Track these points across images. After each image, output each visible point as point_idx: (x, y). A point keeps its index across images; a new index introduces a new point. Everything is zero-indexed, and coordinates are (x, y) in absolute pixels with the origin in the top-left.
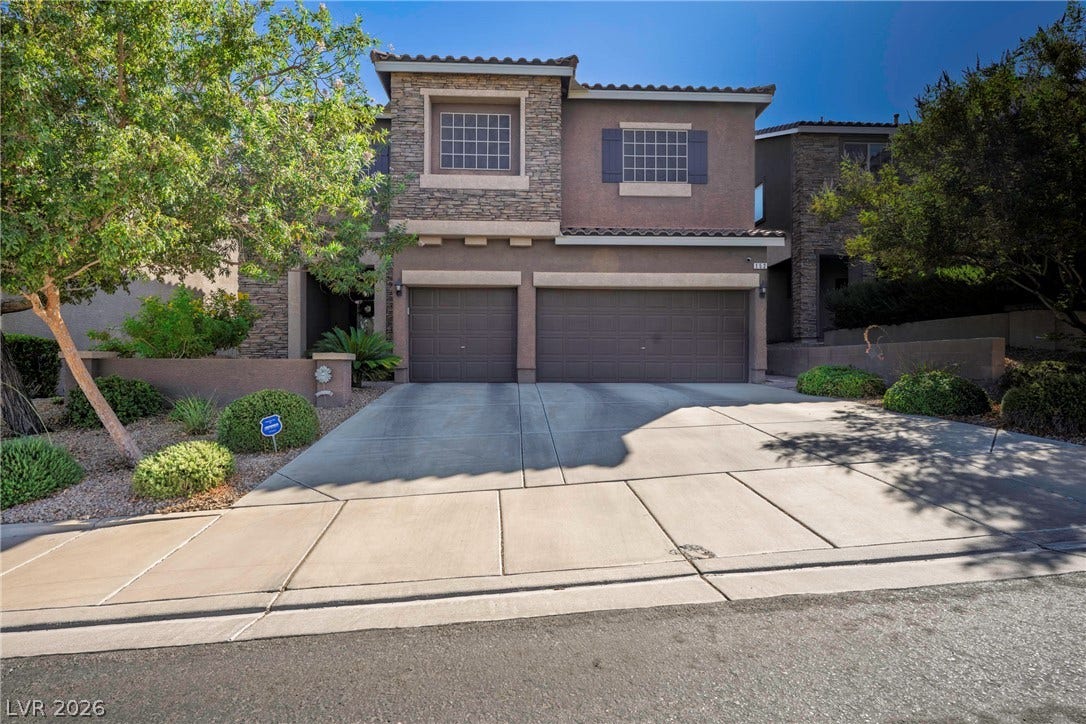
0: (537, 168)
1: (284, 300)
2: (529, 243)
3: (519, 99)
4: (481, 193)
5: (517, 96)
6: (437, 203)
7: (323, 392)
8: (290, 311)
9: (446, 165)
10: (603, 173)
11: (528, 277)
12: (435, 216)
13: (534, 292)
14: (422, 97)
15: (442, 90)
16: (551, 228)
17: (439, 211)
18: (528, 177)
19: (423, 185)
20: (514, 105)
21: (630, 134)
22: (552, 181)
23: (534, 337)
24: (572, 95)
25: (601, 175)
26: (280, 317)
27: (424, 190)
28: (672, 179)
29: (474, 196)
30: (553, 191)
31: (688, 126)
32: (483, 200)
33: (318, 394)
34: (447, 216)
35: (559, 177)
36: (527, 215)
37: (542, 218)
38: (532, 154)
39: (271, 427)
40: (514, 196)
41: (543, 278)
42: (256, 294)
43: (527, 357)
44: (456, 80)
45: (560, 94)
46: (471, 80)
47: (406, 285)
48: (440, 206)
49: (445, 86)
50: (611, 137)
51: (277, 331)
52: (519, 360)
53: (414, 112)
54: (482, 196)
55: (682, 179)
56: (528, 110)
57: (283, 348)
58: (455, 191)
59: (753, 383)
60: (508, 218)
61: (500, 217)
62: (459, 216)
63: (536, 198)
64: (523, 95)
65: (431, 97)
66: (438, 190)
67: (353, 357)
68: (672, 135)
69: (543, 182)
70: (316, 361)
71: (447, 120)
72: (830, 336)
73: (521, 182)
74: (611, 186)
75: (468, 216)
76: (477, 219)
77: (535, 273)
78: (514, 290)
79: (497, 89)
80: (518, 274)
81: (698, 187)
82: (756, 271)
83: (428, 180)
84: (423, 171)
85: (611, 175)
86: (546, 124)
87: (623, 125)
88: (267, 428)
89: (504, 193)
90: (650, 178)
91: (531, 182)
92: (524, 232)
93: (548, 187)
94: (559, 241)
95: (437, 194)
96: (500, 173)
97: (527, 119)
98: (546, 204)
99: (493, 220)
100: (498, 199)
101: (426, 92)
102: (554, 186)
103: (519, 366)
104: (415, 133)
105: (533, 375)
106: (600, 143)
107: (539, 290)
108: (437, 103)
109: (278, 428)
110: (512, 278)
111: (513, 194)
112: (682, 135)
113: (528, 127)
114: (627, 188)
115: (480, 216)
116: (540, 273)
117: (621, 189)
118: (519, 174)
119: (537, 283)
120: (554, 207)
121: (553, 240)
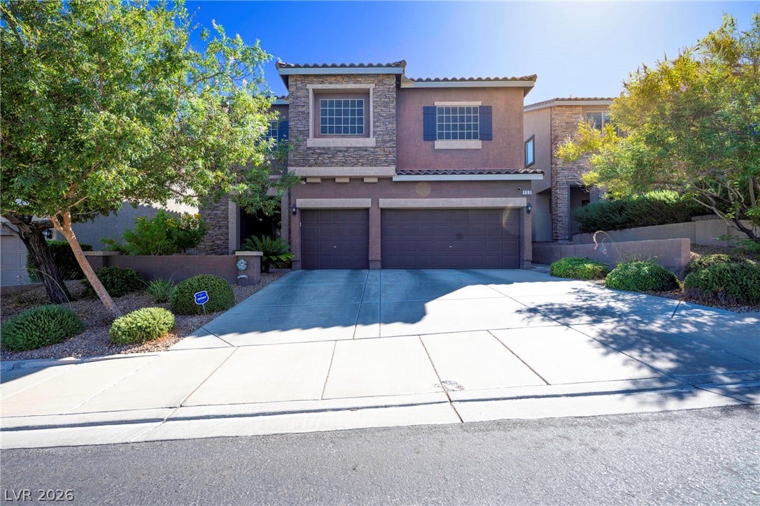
0: (381, 133)
1: (226, 218)
2: (376, 180)
3: (369, 89)
4: (345, 149)
5: (368, 87)
6: (317, 156)
7: (242, 276)
8: (230, 225)
9: (324, 131)
10: (424, 135)
11: (375, 202)
12: (316, 164)
13: (379, 212)
14: (308, 90)
15: (320, 85)
16: (390, 171)
17: (319, 162)
18: (375, 139)
19: (309, 145)
20: (366, 93)
21: (441, 110)
22: (390, 141)
23: (380, 240)
24: (403, 86)
25: (422, 136)
26: (224, 230)
27: (310, 148)
28: (469, 137)
29: (340, 151)
30: (391, 147)
31: (479, 103)
32: (346, 154)
33: (239, 277)
34: (324, 164)
35: (395, 138)
36: (374, 162)
37: (383, 164)
38: (377, 124)
39: (201, 298)
40: (366, 151)
41: (385, 203)
42: (209, 215)
43: (375, 251)
44: (329, 79)
45: (395, 85)
46: (339, 78)
47: (299, 209)
48: (320, 158)
49: (322, 83)
50: (429, 112)
51: (222, 238)
52: (370, 254)
53: (303, 99)
54: (345, 151)
55: (475, 137)
56: (375, 96)
57: (225, 248)
58: (329, 149)
59: (523, 269)
60: (363, 165)
61: (357, 164)
62: (332, 164)
63: (379, 151)
64: (371, 86)
65: (313, 90)
66: (318, 148)
67: (261, 254)
68: (469, 110)
69: (385, 142)
70: (238, 256)
71: (324, 104)
72: (576, 238)
73: (370, 142)
74: (430, 143)
75: (337, 164)
76: (343, 166)
77: (380, 199)
78: (367, 210)
79: (354, 83)
80: (369, 200)
81: (486, 142)
82: (525, 196)
83: (312, 142)
84: (308, 136)
85: (430, 136)
86: (386, 105)
87: (437, 104)
88: (199, 299)
89: (360, 149)
90: (455, 137)
91: (377, 142)
92: (372, 174)
93: (387, 145)
94: (395, 179)
95: (317, 151)
96: (357, 137)
97: (374, 102)
98: (386, 156)
99: (352, 166)
100: (356, 153)
101: (310, 87)
102: (391, 144)
103: (370, 258)
104: (303, 112)
105: (379, 265)
106: (422, 116)
107: (382, 210)
108: (317, 93)
109: (206, 299)
110: (365, 203)
111: (365, 149)
112: (475, 109)
113: (375, 107)
114: (440, 144)
115: (344, 164)
116: (383, 199)
117: (436, 145)
118: (369, 137)
119: (381, 206)
120: (391, 157)
121: (391, 178)
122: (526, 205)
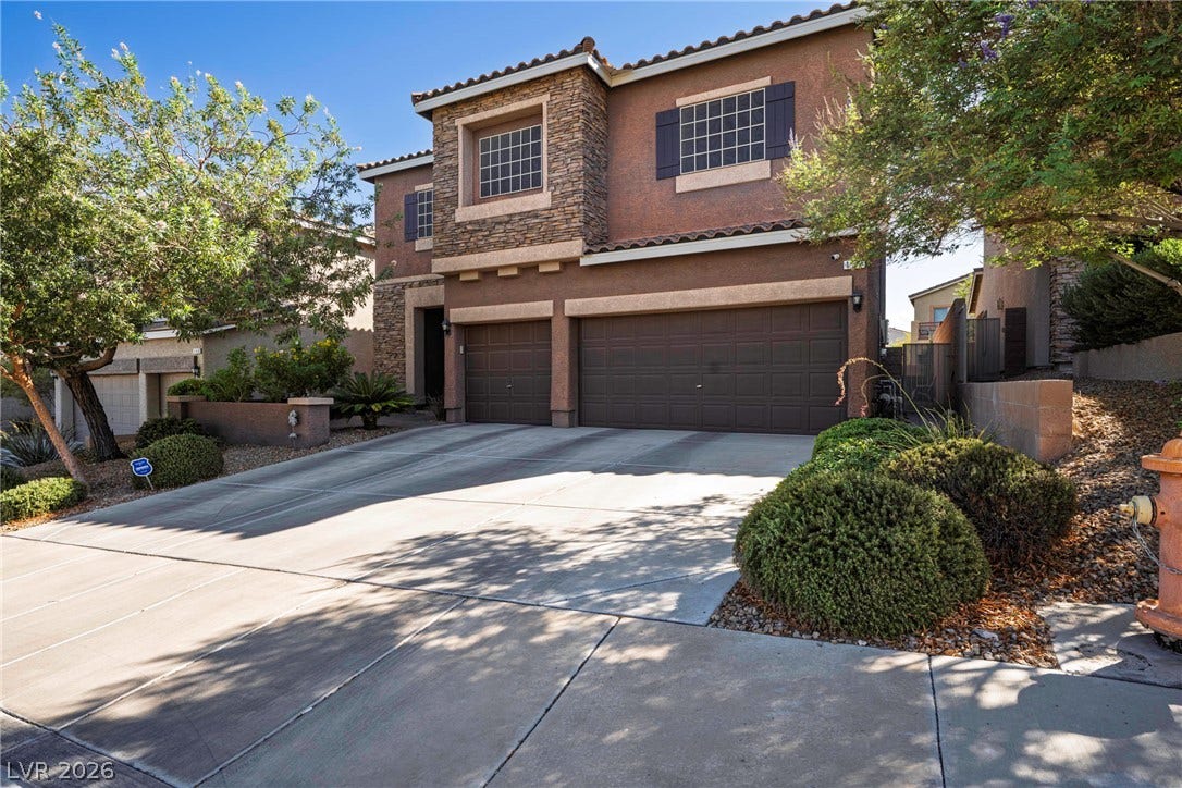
0: (559, 180)
2: (556, 267)
3: (541, 106)
4: (506, 219)
5: (539, 102)
6: (468, 236)
9: (486, 193)
10: (658, 169)
11: (558, 307)
12: (469, 250)
13: (567, 322)
14: (456, 128)
15: (472, 116)
16: (574, 248)
17: (471, 245)
18: (549, 193)
19: (458, 220)
20: (535, 114)
21: (689, 112)
22: (574, 192)
23: (567, 375)
24: (610, 83)
25: (655, 171)
27: (459, 225)
28: (744, 158)
29: (500, 223)
30: (575, 203)
31: (766, 81)
32: (509, 227)
34: (479, 249)
35: (581, 187)
36: (548, 237)
37: (563, 238)
38: (554, 165)
40: (537, 216)
41: (574, 306)
43: (561, 397)
44: (485, 103)
45: (583, 87)
46: (498, 98)
47: (454, 324)
48: (472, 240)
49: (475, 111)
50: (667, 122)
52: (552, 400)
53: (451, 145)
54: (507, 223)
55: (758, 155)
56: (550, 116)
58: (484, 221)
60: (531, 244)
61: (523, 242)
62: (488, 247)
63: (557, 216)
64: (544, 99)
65: (465, 126)
66: (471, 223)
68: (744, 99)
69: (565, 196)
71: (485, 147)
73: (541, 200)
74: (667, 182)
75: (496, 246)
76: (503, 248)
77: (566, 301)
78: (548, 321)
79: (520, 100)
80: (550, 304)
81: (778, 162)
83: (463, 214)
84: (458, 205)
85: (667, 169)
86: (567, 127)
87: (681, 102)
88: (138, 469)
89: (528, 215)
90: (715, 163)
91: (553, 197)
92: (550, 256)
93: (570, 201)
94: (584, 262)
95: (469, 227)
96: (525, 193)
97: (549, 126)
98: (567, 221)
99: (517, 246)
100: (522, 223)
101: (459, 122)
102: (576, 198)
103: (553, 407)
104: (451, 167)
105: (566, 418)
106: (654, 132)
107: (572, 319)
108: (473, 130)
109: (149, 470)
110: (544, 308)
111: (534, 214)
112: (757, 96)
113: (551, 135)
114: (685, 182)
115: (505, 245)
116: (571, 301)
117: (677, 184)
118: (541, 190)
119: (568, 312)
120: (576, 222)
121: (576, 261)
122: (851, 294)
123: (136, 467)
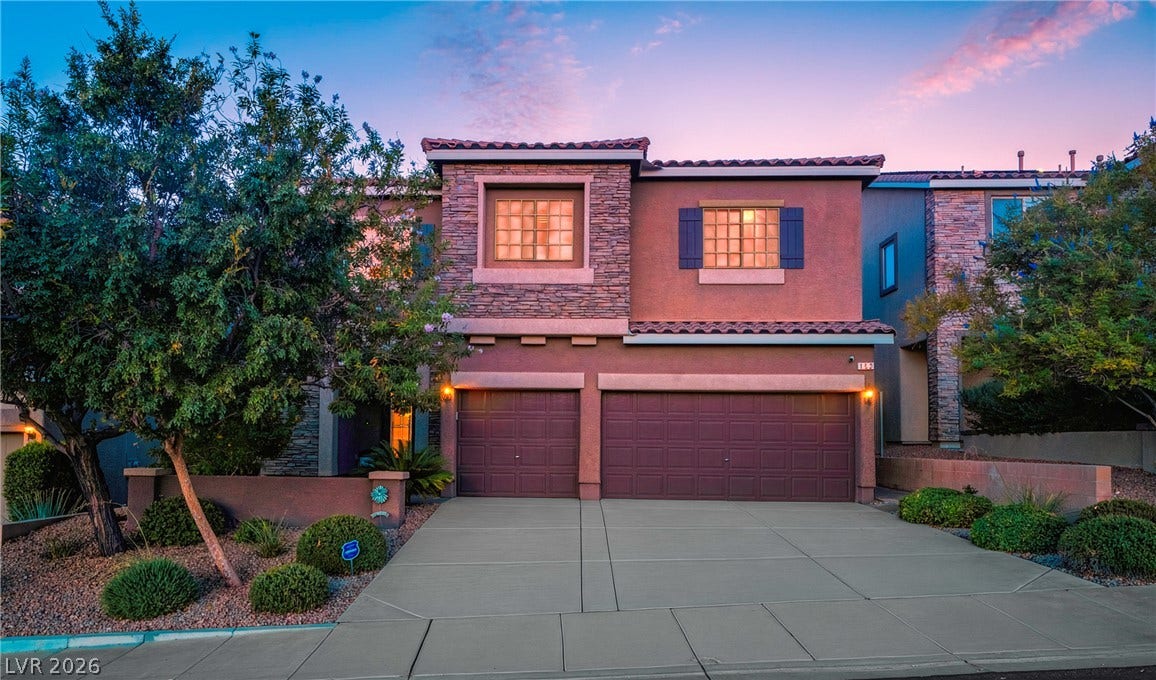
0: (604, 260)
2: (593, 341)
3: (583, 184)
4: (540, 288)
5: (580, 181)
6: (491, 299)
7: (378, 514)
8: (322, 412)
10: (681, 258)
11: (591, 378)
12: (489, 314)
13: (598, 395)
14: (475, 184)
15: (496, 177)
16: (619, 326)
17: (493, 309)
18: (592, 270)
19: (476, 280)
22: (620, 273)
23: (599, 448)
24: (643, 174)
25: (677, 260)
26: (311, 418)
27: (478, 286)
29: (531, 291)
30: (621, 285)
31: (780, 202)
32: (542, 296)
33: (373, 515)
34: (502, 314)
35: (627, 270)
36: (591, 311)
37: (607, 315)
38: (596, 244)
39: (349, 551)
40: (576, 290)
41: (608, 380)
43: (590, 469)
44: (513, 168)
45: (630, 177)
46: (533, 167)
47: (456, 390)
48: (495, 303)
49: (501, 172)
50: (690, 218)
51: (308, 434)
52: (581, 472)
53: (467, 200)
54: (540, 291)
56: (593, 196)
58: (511, 286)
59: (860, 503)
60: (570, 315)
61: (560, 314)
62: (517, 313)
63: (601, 293)
64: (587, 179)
65: (485, 184)
66: (494, 286)
67: (407, 475)
69: (609, 275)
70: (372, 480)
73: (584, 276)
74: (690, 273)
75: (525, 314)
76: (535, 317)
77: (600, 374)
78: (576, 392)
79: (559, 174)
80: (581, 375)
81: (791, 272)
82: (862, 372)
83: (482, 274)
84: (476, 265)
85: (690, 261)
86: (613, 211)
87: (704, 204)
89: (566, 287)
91: (596, 276)
92: (588, 331)
93: (615, 281)
94: (627, 340)
95: (492, 290)
96: (561, 265)
97: (591, 205)
98: (612, 300)
99: (552, 317)
100: (559, 294)
101: (481, 180)
102: (621, 279)
103: (580, 481)
104: (468, 223)
105: (597, 490)
106: (677, 225)
107: (604, 392)
108: (492, 191)
109: (355, 553)
110: (576, 379)
111: (575, 288)
113: (593, 215)
114: (708, 275)
115: (539, 314)
116: (605, 375)
117: (700, 276)
118: (582, 266)
119: (602, 385)
120: (621, 303)
121: (620, 338)
122: (863, 388)
123: (346, 550)
